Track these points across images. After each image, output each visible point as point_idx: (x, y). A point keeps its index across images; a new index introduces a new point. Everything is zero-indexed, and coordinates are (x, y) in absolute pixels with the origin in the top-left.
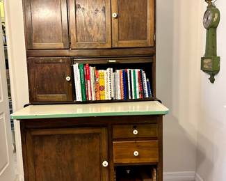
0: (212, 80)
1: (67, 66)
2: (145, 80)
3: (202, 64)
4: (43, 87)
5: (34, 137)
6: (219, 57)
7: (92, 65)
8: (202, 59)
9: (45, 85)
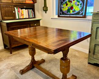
0: (46, 13)
1: (13, 8)
2: (33, 13)
3: (43, 9)
4: (6, 15)
5: (11, 28)
6: (47, 7)
7: (20, 8)
8: (43, 7)
9: (7, 14)
